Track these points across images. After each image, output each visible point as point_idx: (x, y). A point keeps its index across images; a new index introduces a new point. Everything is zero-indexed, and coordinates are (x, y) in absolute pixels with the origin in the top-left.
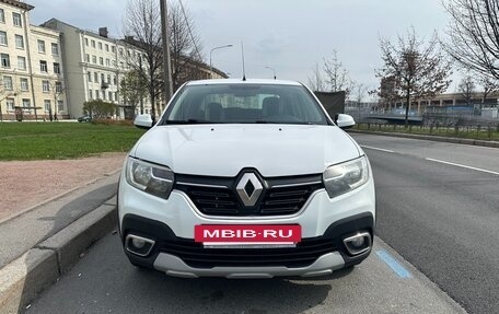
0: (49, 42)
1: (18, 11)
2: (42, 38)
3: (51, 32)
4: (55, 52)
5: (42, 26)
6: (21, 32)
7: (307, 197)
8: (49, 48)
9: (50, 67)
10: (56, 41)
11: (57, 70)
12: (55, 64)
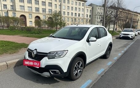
0: (89, 9)
1: (83, 2)
2: (88, 9)
3: (90, 7)
4: (90, 12)
5: (89, 6)
6: (83, 8)
7: (43, 57)
8: (89, 11)
9: (89, 16)
10: (91, 9)
11: (90, 17)
12: (90, 15)
